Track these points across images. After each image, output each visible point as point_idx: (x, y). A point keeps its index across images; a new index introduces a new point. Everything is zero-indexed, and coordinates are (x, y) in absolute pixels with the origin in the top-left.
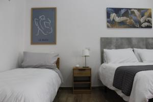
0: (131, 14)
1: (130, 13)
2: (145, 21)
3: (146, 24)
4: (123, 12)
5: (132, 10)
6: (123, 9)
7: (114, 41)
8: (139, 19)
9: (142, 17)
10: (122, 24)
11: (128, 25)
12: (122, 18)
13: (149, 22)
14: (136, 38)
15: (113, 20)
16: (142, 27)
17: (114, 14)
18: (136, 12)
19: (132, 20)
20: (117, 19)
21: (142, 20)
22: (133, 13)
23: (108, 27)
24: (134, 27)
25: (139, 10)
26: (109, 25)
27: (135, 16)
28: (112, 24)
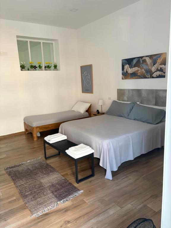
0: (142, 63)
1: (141, 62)
2: (157, 70)
3: (158, 73)
4: (135, 61)
5: (144, 58)
6: (134, 58)
8: (150, 68)
9: (154, 65)
10: (134, 75)
11: (139, 76)
12: (134, 68)
13: (161, 70)
14: (146, 90)
15: (127, 71)
16: (153, 77)
17: (127, 65)
18: (148, 59)
19: (143, 70)
20: (130, 71)
21: (153, 69)
22: (145, 61)
23: (123, 79)
24: (145, 77)
25: (151, 57)
26: (123, 77)
27: (147, 64)
28: (126, 75)
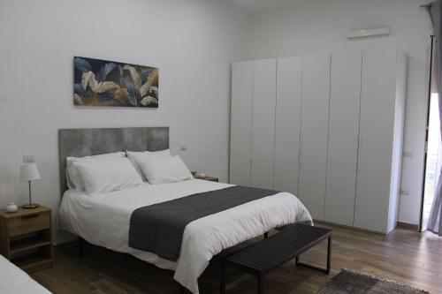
0: (124, 76)
1: (122, 73)
2: (148, 94)
3: (149, 99)
4: (108, 69)
5: (126, 68)
6: (108, 62)
7: (90, 137)
8: (137, 87)
9: (143, 83)
10: (106, 99)
11: (116, 100)
12: (105, 83)
13: (154, 95)
14: (131, 129)
15: (88, 88)
16: (141, 106)
17: (90, 72)
18: (132, 70)
19: (125, 90)
20: (98, 87)
21: (142, 91)
22: (127, 73)
23: (76, 103)
24: (128, 105)
25: (138, 68)
26: (79, 99)
27: (132, 80)
28: (84, 96)
